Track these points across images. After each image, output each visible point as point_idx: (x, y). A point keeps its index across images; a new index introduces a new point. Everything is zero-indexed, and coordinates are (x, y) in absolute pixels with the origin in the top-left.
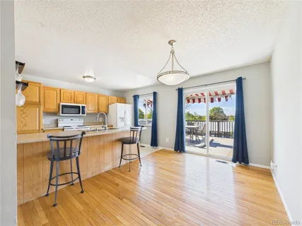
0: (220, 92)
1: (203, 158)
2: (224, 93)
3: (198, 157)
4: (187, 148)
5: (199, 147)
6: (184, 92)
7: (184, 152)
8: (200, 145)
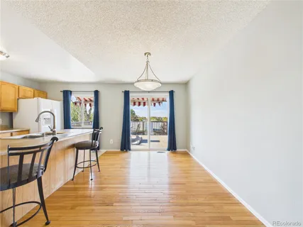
0: (156, 99)
1: (146, 153)
2: (158, 100)
3: (141, 152)
4: (132, 147)
5: (137, 144)
6: (131, 95)
7: (130, 150)
8: (136, 143)
